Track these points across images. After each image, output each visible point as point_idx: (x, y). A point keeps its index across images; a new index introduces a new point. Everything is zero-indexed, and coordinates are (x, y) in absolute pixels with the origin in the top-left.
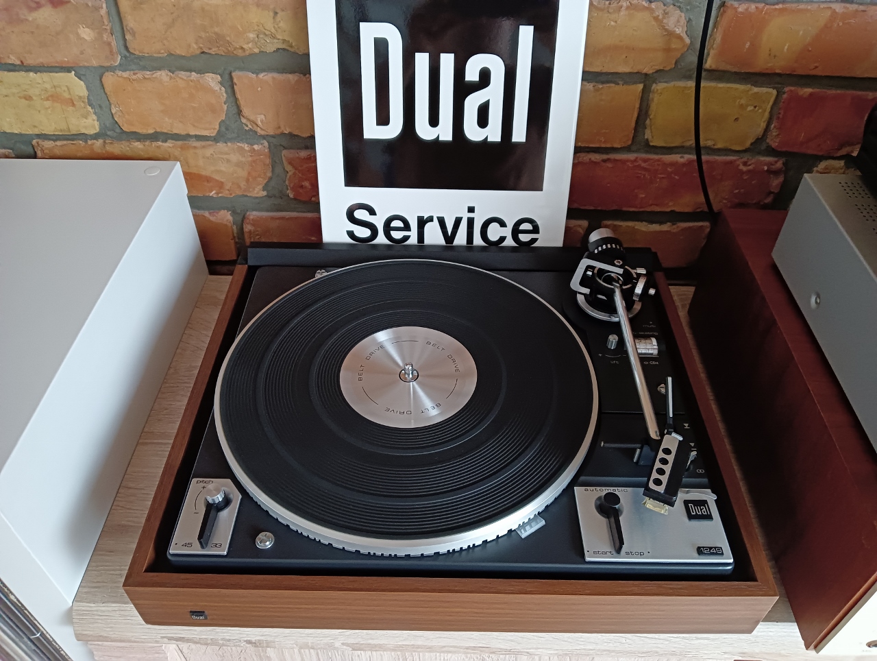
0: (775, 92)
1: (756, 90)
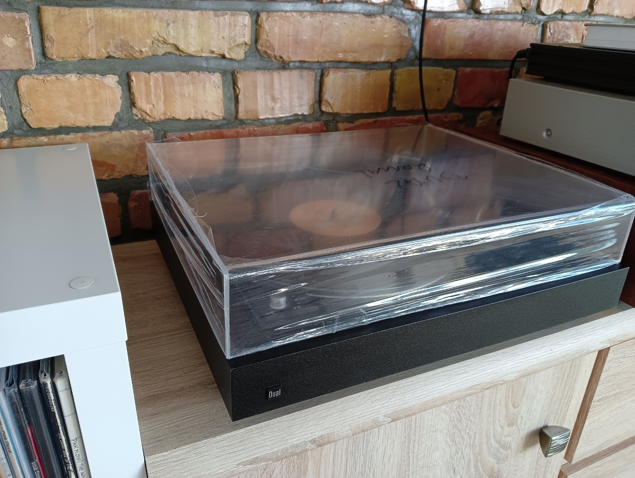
0: (455, 71)
1: (446, 70)
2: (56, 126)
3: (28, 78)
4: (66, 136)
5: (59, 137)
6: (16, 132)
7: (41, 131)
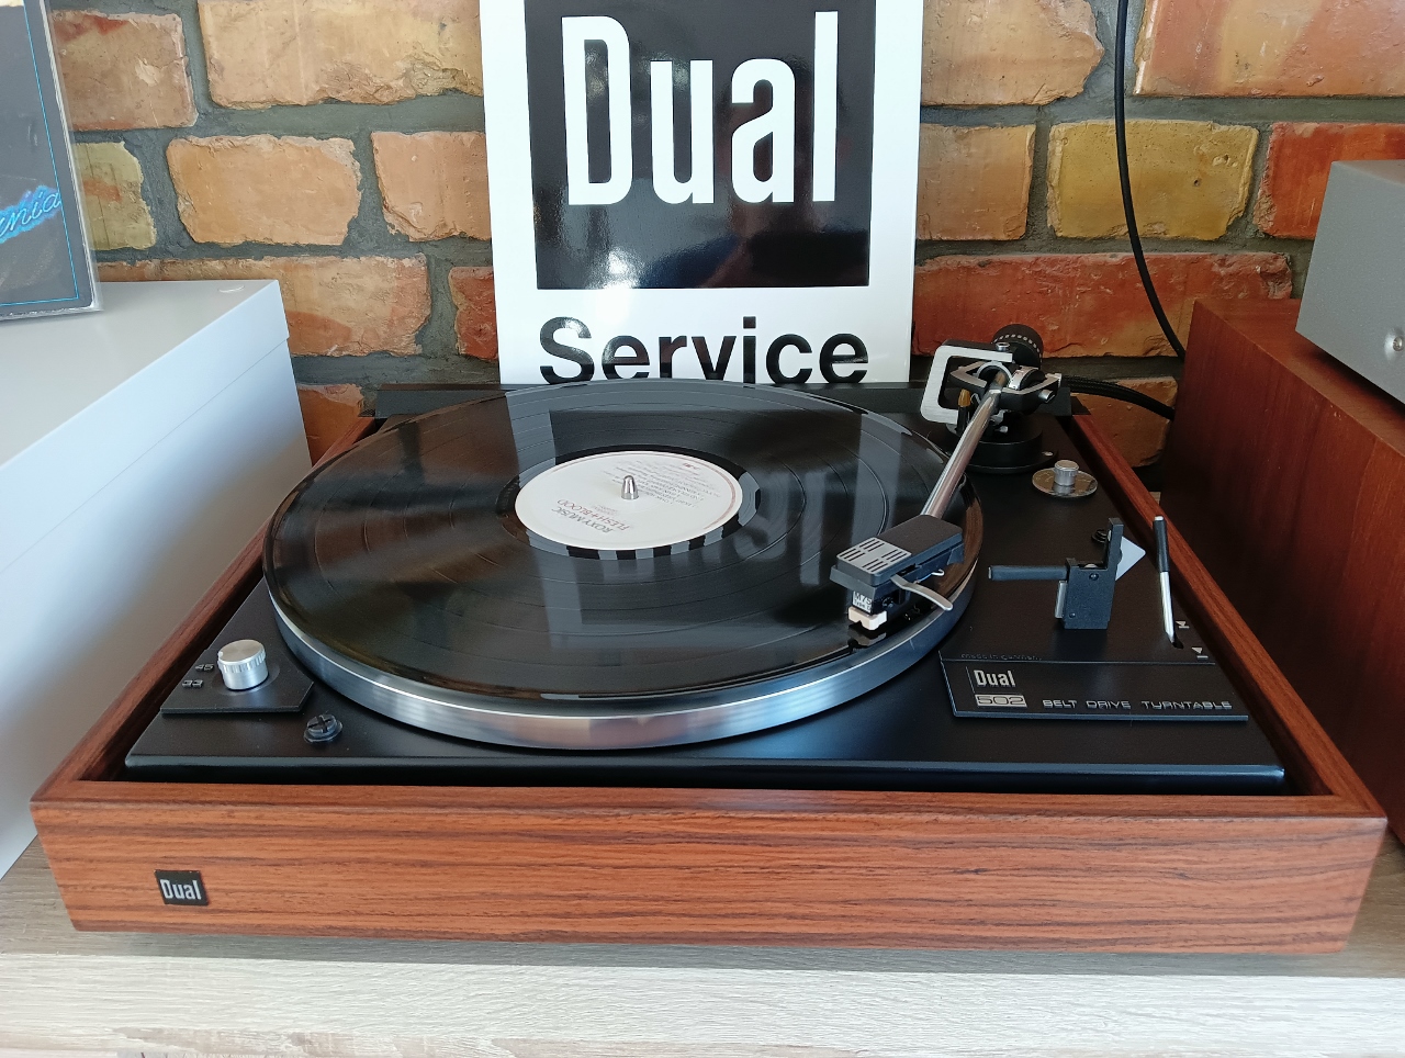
0: (1255, 132)
2: (239, 241)
3: (182, 144)
4: (256, 262)
5: (242, 263)
6: (170, 248)
7: (213, 250)
